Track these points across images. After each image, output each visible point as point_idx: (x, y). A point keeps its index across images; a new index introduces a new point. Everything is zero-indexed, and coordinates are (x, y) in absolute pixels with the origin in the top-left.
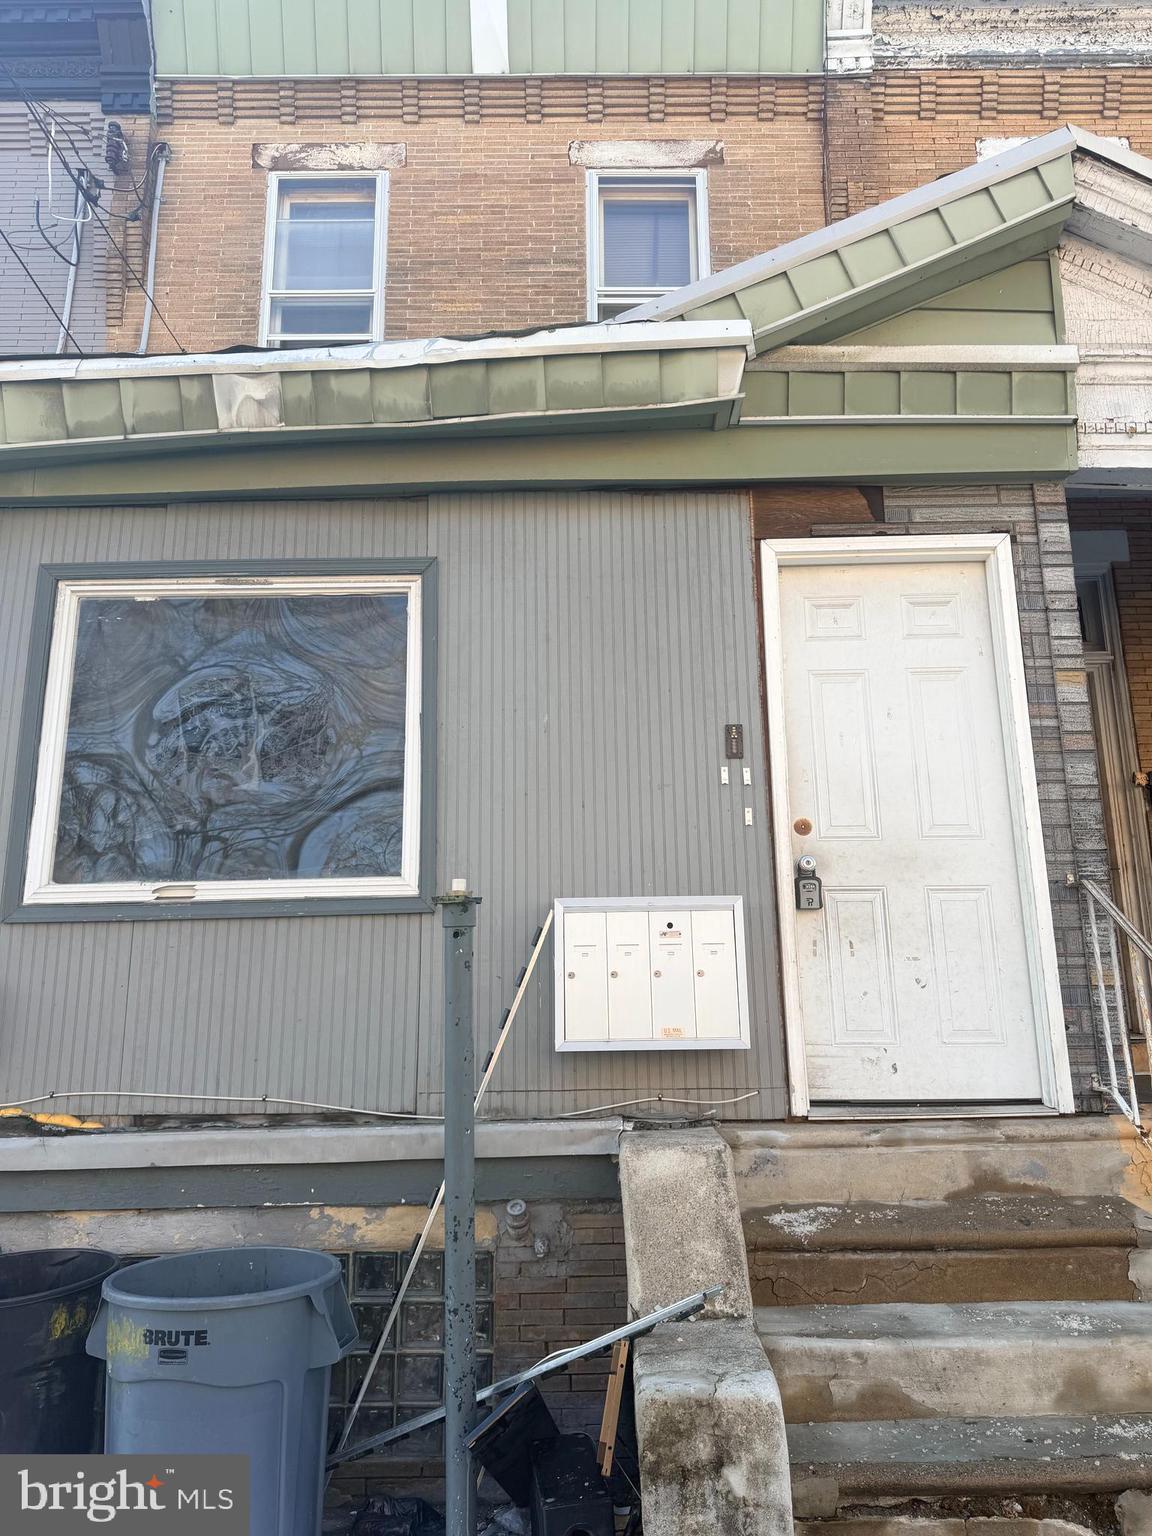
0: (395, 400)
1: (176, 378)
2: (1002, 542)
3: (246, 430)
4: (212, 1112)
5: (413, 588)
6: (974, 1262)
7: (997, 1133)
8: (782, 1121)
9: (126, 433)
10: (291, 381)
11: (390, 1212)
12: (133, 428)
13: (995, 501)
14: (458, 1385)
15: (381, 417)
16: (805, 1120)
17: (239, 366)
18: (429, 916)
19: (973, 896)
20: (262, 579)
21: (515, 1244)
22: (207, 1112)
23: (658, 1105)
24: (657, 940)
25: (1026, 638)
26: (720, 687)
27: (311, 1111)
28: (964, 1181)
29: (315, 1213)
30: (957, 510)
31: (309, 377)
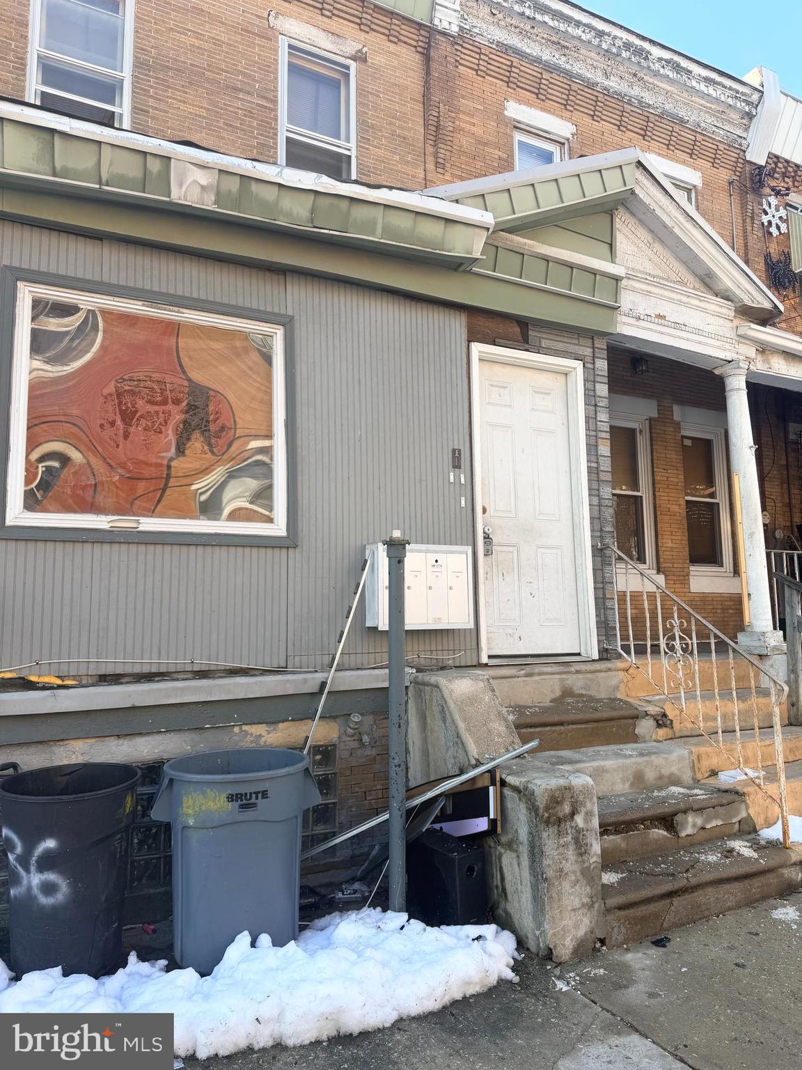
0: (291, 208)
1: (145, 153)
2: (578, 365)
3: (190, 204)
4: (156, 671)
5: (279, 334)
6: (579, 729)
7: (572, 669)
8: (475, 666)
9: (100, 183)
10: (225, 178)
11: (281, 725)
12: (107, 181)
13: (577, 342)
14: (400, 805)
15: (281, 218)
16: (486, 665)
17: (193, 158)
18: (293, 549)
19: (554, 551)
20: (176, 309)
21: (349, 739)
22: (153, 671)
23: (417, 660)
24: (430, 569)
25: (587, 418)
26: (450, 426)
27: (223, 668)
28: (558, 693)
29: (236, 730)
30: (561, 344)
31: (238, 179)
